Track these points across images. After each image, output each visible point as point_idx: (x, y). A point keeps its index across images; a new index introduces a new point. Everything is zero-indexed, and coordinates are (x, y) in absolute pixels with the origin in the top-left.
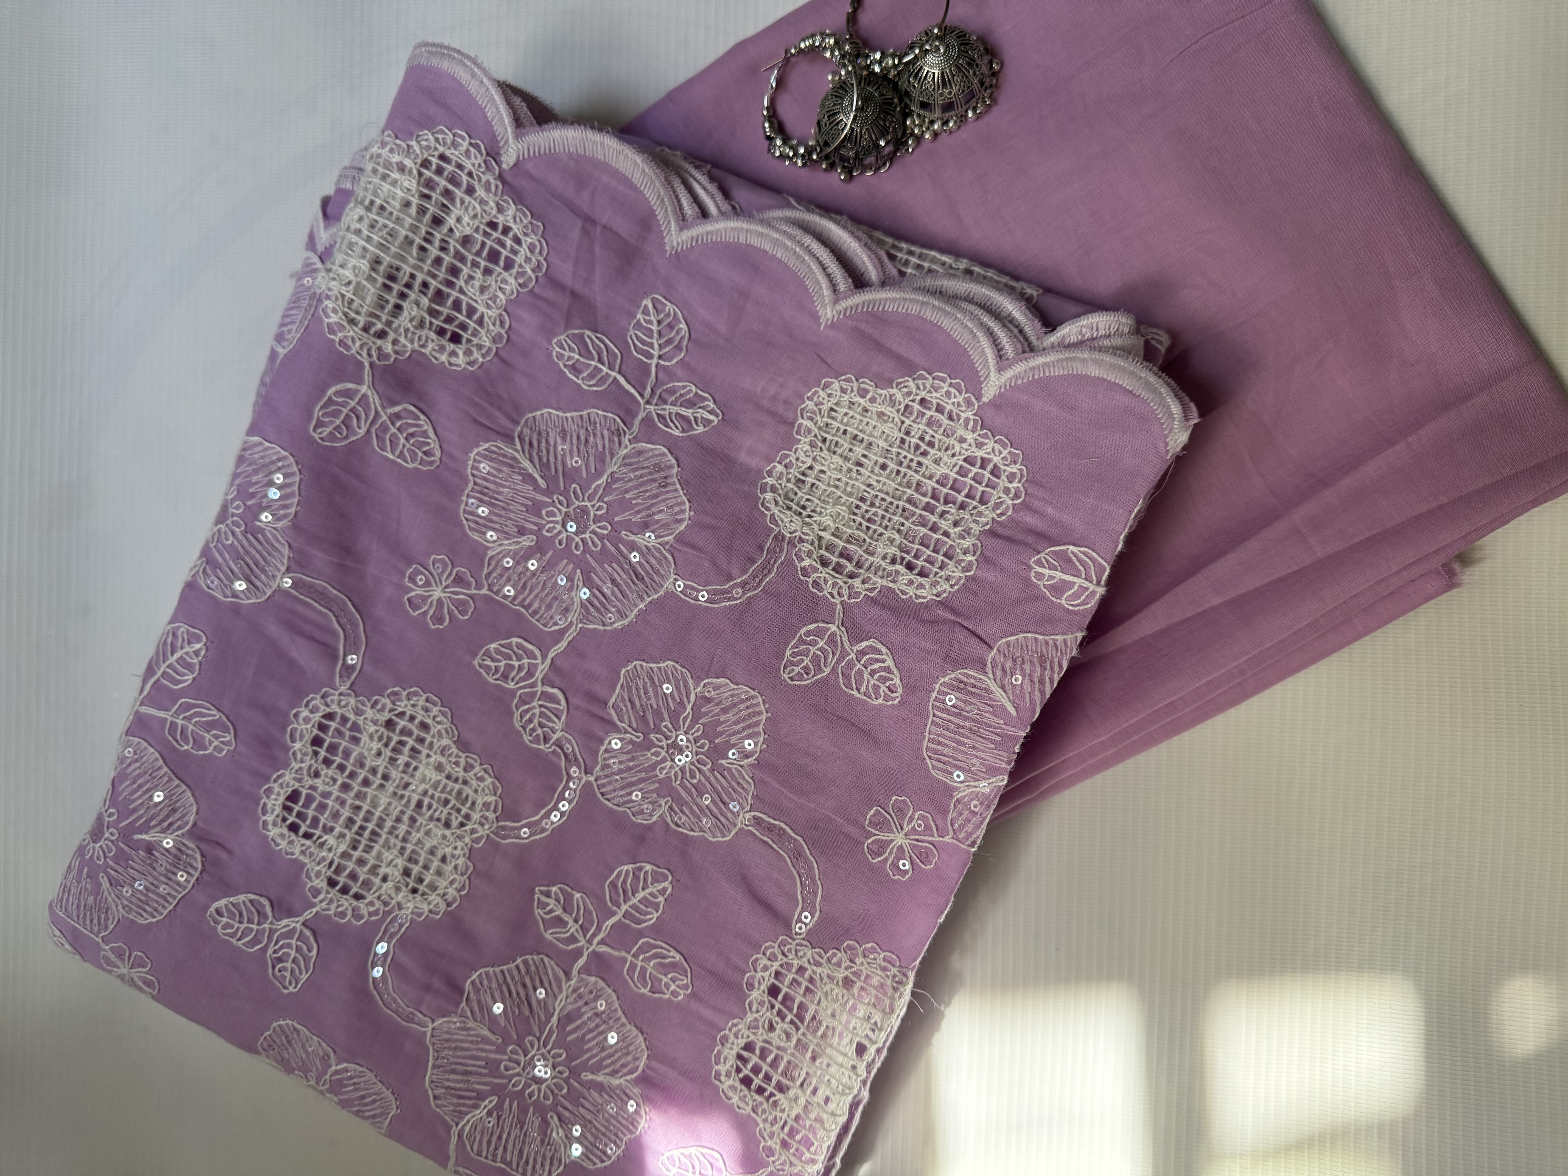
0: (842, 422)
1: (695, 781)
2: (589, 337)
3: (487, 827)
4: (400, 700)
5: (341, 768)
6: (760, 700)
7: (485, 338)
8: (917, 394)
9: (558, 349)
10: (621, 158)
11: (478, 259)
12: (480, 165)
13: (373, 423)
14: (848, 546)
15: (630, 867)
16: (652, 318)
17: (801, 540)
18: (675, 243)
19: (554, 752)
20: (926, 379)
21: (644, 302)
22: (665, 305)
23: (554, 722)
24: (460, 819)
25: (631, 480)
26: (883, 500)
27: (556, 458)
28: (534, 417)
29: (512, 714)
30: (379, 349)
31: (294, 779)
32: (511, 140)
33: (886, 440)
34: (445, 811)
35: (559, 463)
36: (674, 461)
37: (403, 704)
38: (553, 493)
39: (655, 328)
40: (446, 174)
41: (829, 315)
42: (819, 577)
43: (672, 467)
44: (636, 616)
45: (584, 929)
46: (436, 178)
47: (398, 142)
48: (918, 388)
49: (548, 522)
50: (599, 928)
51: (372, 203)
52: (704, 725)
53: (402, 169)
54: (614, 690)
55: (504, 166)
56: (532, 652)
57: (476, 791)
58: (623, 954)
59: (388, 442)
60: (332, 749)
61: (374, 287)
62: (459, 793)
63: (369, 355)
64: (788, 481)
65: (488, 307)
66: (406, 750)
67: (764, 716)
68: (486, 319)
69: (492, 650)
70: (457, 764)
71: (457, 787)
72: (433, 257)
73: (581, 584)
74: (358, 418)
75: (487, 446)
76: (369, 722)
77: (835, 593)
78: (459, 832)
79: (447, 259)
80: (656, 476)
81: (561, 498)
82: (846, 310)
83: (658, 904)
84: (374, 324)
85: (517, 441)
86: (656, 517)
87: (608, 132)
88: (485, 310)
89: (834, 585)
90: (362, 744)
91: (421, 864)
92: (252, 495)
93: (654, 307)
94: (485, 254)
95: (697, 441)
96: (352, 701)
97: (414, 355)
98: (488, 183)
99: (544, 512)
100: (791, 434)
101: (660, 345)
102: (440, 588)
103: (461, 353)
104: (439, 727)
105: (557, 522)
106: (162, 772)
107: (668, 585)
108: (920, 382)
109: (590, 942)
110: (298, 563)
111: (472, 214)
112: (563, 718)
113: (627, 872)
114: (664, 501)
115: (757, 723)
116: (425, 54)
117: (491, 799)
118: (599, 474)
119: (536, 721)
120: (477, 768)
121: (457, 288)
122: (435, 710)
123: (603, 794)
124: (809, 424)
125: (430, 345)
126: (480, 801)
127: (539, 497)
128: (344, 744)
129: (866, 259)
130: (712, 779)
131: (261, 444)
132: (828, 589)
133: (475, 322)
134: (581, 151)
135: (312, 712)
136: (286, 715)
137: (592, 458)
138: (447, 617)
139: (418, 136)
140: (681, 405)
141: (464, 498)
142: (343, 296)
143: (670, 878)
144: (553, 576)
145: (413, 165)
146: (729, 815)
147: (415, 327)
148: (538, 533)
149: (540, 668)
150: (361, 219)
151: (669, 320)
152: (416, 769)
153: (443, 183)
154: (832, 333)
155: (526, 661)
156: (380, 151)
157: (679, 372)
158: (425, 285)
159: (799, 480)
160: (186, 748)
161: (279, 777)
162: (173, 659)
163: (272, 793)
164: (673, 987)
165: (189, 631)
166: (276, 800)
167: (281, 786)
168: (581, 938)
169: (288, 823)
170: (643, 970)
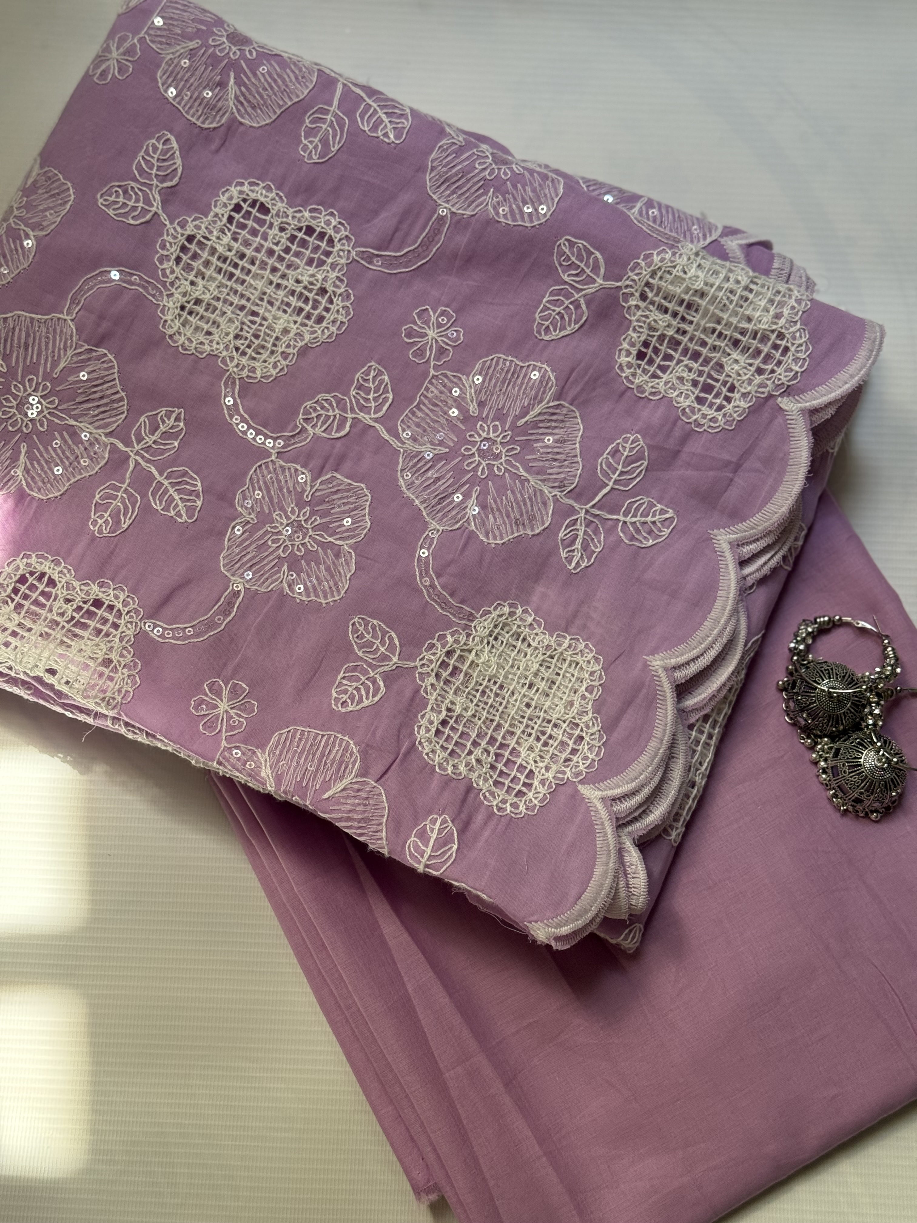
0: (566, 671)
1: (270, 543)
2: (642, 464)
3: (235, 370)
4: (343, 301)
5: (287, 250)
6: (337, 598)
7: (641, 379)
8: (587, 733)
9: (632, 438)
10: (786, 495)
11: (705, 376)
12: (779, 379)
13: (573, 287)
14: (463, 673)
15: (199, 487)
16: (657, 517)
17: (468, 635)
18: (719, 537)
19: (296, 426)
20: (599, 741)
21: (671, 511)
22: (668, 528)
23: (321, 427)
24: (242, 348)
25: (522, 496)
26: (501, 704)
27: (542, 434)
28: (576, 417)
29: (329, 392)
30: (632, 294)
31: (279, 210)
32: (799, 405)
33: (550, 707)
34: (248, 335)
35: (538, 437)
36: (537, 531)
37: (339, 302)
38: (512, 431)
39: (649, 519)
40: (773, 351)
41: (654, 663)
42: (437, 649)
43: (532, 530)
44: (408, 497)
45: (148, 449)
46: (770, 344)
47: (800, 313)
48: (592, 734)
49: (489, 426)
50: (148, 461)
51: (751, 291)
52: (317, 551)
53: (778, 316)
54: (347, 478)
55: (779, 399)
56: (380, 410)
57: (265, 361)
58: (128, 481)
59: (556, 298)
60: (303, 243)
61: (681, 292)
62: (263, 347)
63: (627, 287)
64: (519, 627)
65: (666, 383)
66: (300, 304)
67: (323, 601)
68: (657, 381)
69: (383, 377)
70: (288, 346)
71: (269, 346)
72: (707, 339)
73: (436, 452)
74: (576, 275)
75: (553, 378)
76: (325, 274)
77: (424, 662)
78: (231, 346)
79: (704, 351)
80: (525, 517)
81: (509, 437)
82: (658, 676)
83: (168, 511)
84: (652, 291)
85: (557, 403)
86: (490, 516)
87: (805, 484)
88: (664, 380)
89: (431, 661)
90: (307, 267)
91: (205, 314)
92: (515, 186)
93: (667, 519)
94: (710, 381)
95: (554, 551)
96: (343, 261)
97: (627, 322)
98: (766, 386)
99: (497, 423)
100: (559, 630)
101: (635, 522)
102: (436, 336)
103: (629, 359)
104: (319, 332)
105: (488, 433)
106: (287, 100)
107: (434, 525)
108: (597, 736)
109: (138, 453)
110: (459, 222)
111: (741, 372)
112: (324, 435)
113: (196, 486)
114: (504, 522)
115: (317, 596)
116: (873, 336)
117: (259, 374)
118: (528, 470)
119: (322, 412)
120: (284, 363)
121: (682, 358)
122: (333, 329)
123: (260, 466)
124: (566, 644)
125: (635, 335)
126: (257, 364)
127: (510, 419)
128: (308, 253)
129: (703, 696)
130: (271, 557)
131: (557, 195)
132: (428, 656)
133: (654, 371)
134: (791, 462)
135: (335, 227)
136: (332, 206)
137: (541, 464)
138: (412, 341)
139: (804, 330)
140: (584, 539)
141: (510, 358)
142: (674, 267)
143: (190, 521)
144: (443, 429)
145: (780, 325)
146: (242, 571)
147: (649, 324)
148: (479, 418)
149: (367, 416)
150: (738, 282)
151: (655, 531)
152: (285, 311)
153: (766, 349)
154: (639, 665)
155: (373, 404)
156: (794, 298)
157: (612, 538)
158: (685, 332)
159: (520, 636)
160: (307, 121)
161: (281, 197)
162: (381, 113)
163: (267, 191)
164: (100, 521)
165: (404, 128)
166: (261, 194)
167: (273, 199)
168: (140, 446)
169: (242, 203)
170: (115, 498)
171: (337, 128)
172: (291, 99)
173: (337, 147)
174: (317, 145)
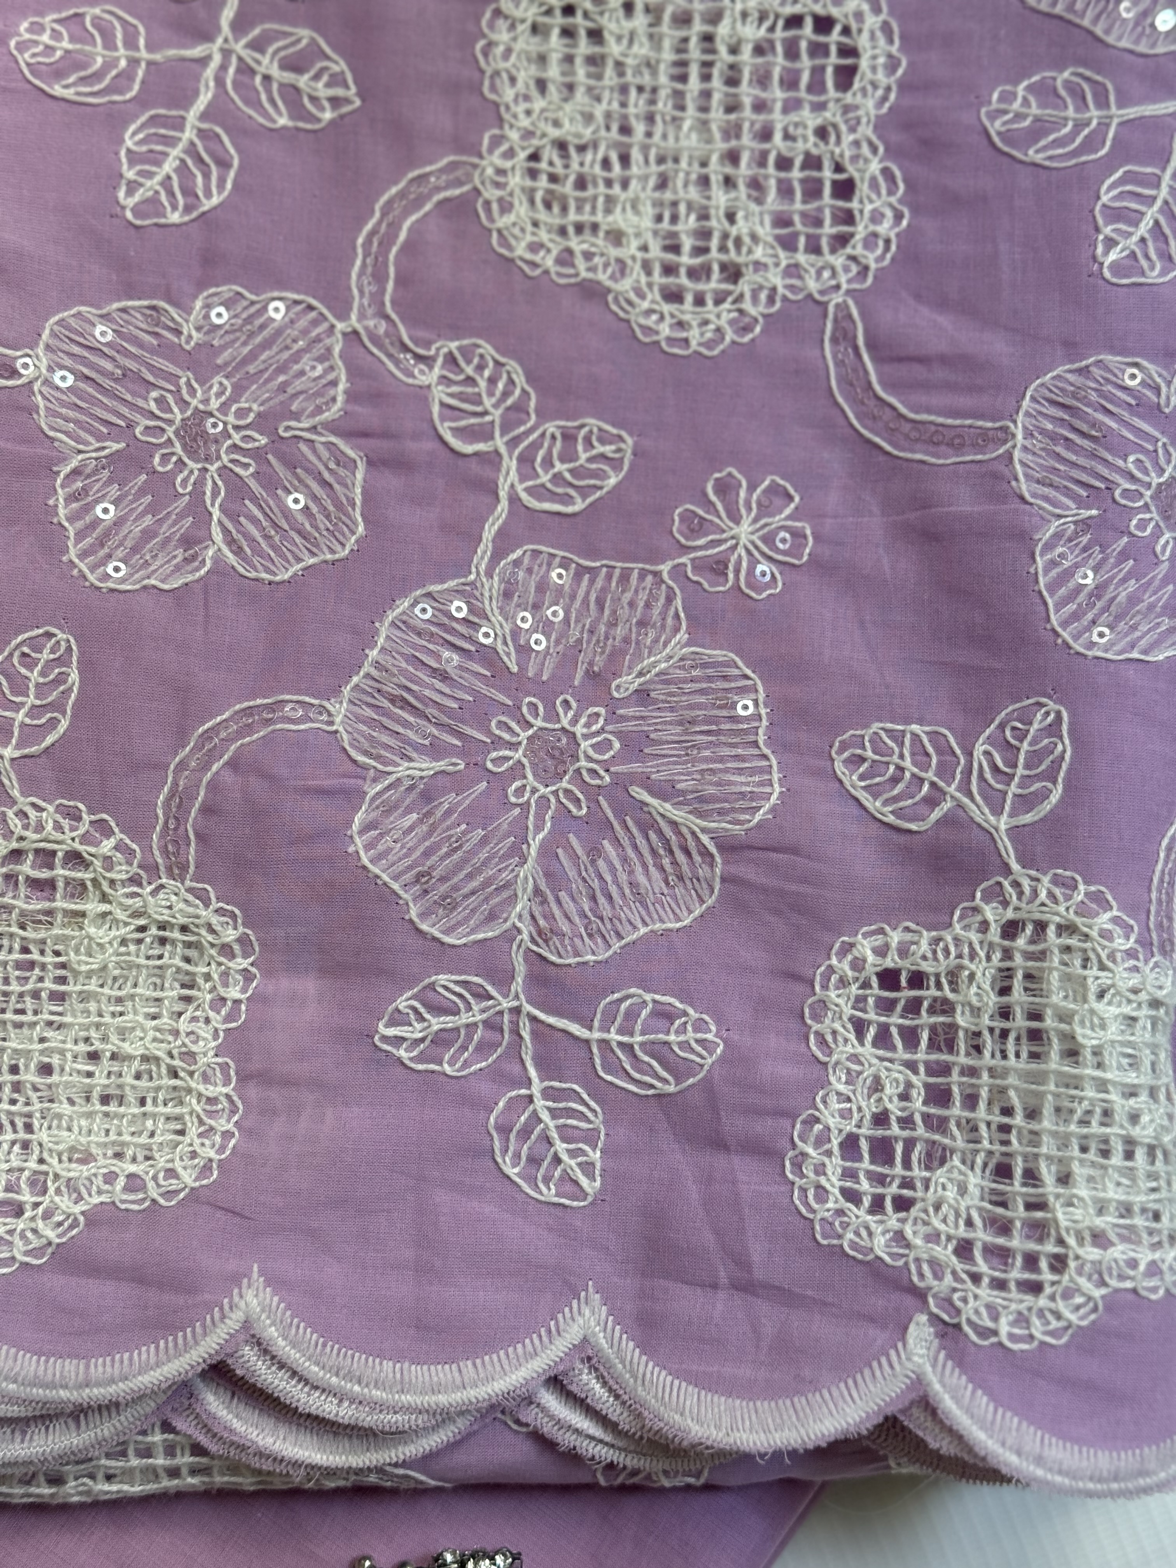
0: (154, 1116)
1: (154, 394)
2: (665, 1081)
3: (490, 171)
4: (731, 322)
5: (784, 164)
6: (91, 578)
7: (840, 1001)
8: (33, 1219)
9: (709, 1036)
10: (726, 1421)
11: (906, 1133)
12: (965, 1300)
13: (968, 771)
14: (46, 905)
15: (207, 205)
16: (573, 1163)
17: (135, 880)
18: (587, 1312)
19: (427, 344)
20: (27, 1253)
21: (598, 1184)
22: (557, 1195)
23: (451, 395)
24: (543, 165)
25: (485, 863)
26: (22, 1012)
27: (635, 847)
28: (702, 901)
29: (530, 379)
30: (1005, 904)
31: (856, 107)
32: (928, 1369)
33: (59, 1116)
34: (575, 166)
35: (626, 842)
36: (424, 927)
37: (725, 316)
38: (615, 784)
39: (561, 1147)
40: (1019, 1261)
41: (249, 1295)
42: (72, 829)
43: (423, 915)
44: (377, 632)
45: (246, 70)
46: (1032, 1246)
47: (1128, 1285)
48: (35, 1231)
49: (602, 730)
50: (220, 81)
51: (1129, 1155)
52: (178, 496)
53: (1099, 1238)
54: (364, 493)
55: (923, 1318)
56: (540, 499)
57: (535, 224)
58: (158, 57)
59: (930, 749)
60: (813, 191)
61: (1055, 1007)
62: (564, 209)
63: (1016, 884)
64: (208, 977)
65: (855, 1058)
66: (687, 244)
67: (73, 554)
68: (852, 1037)
69: (611, 473)
70: (588, 256)
71: (573, 216)
72: (982, 1105)
73: (500, 648)
74: (995, 769)
75: (758, 817)
76: (769, 261)
77: (32, 814)
78: (535, 142)
79: (956, 1110)
80: (443, 888)
81: (597, 782)
82: (223, 1317)
83: (132, 162)
84: (1032, 942)
85: (713, 849)
86: (415, 816)
87: (762, 1456)
88: (860, 1050)
89: (40, 827)
90: (767, 220)
91: (578, 61)
92: (1124, 555)
93: (576, 1183)
94: (899, 1149)
95: (404, 982)
96: (812, 285)
97: (947, 919)
98: (938, 1276)
99: (617, 745)
100: (237, 1062)
101: (540, 1121)
102: (743, 540)
103: (871, 958)
104: (645, 305)
105: (586, 737)
107: (339, 709)
108: (36, 1243)
109: (226, 53)
110: (996, 476)
111: (944, 1208)
112: (436, 409)
113: (208, 194)
114: (411, 850)
115: (80, 536)
117: (503, 221)
118: (547, 852)
119: (483, 384)
120: (549, 262)
121: (922, 1069)
122: (665, 330)
123: (311, 308)
124: (211, 1091)
125: (925, 946)
126: (521, 209)
127: (636, 767)
128: (798, 206)
129: (236, 1424)
130: (125, 411)
131: (1145, 652)
132: (49, 815)
133: (870, 1023)
134: (800, 1401)
135: (875, 235)
136: (916, 210)
137: (572, 873)
138: (713, 497)
139: (1095, 1309)
140: (457, 1030)
141: (763, 711)
142: (1102, 967)
143: (129, 215)
144: (558, 642)
145: (1081, 1252)
146: (68, 362)
147: (961, 967)
148: (612, 705)
149: (513, 475)
150: (1134, 1118)
151: (542, 1171)
152: (659, 218)
153: (1016, 1242)
154: (232, 1266)
155: (545, 478)
156: (1157, 1256)
157: (485, 1088)
158: (976, 1050)
159: (191, 987)
160: (1066, 74)
161: (885, 99)
162: (1151, 213)
163: (885, 66)
164: (45, 38)
165: (1143, 274)
166: (874, 57)
167: (875, 85)
168: (246, 54)
169: (838, 29)
170: (109, 44)
171: (1079, 140)
172: (1096, 19)
173: (1039, 158)
174: (1024, 117)
